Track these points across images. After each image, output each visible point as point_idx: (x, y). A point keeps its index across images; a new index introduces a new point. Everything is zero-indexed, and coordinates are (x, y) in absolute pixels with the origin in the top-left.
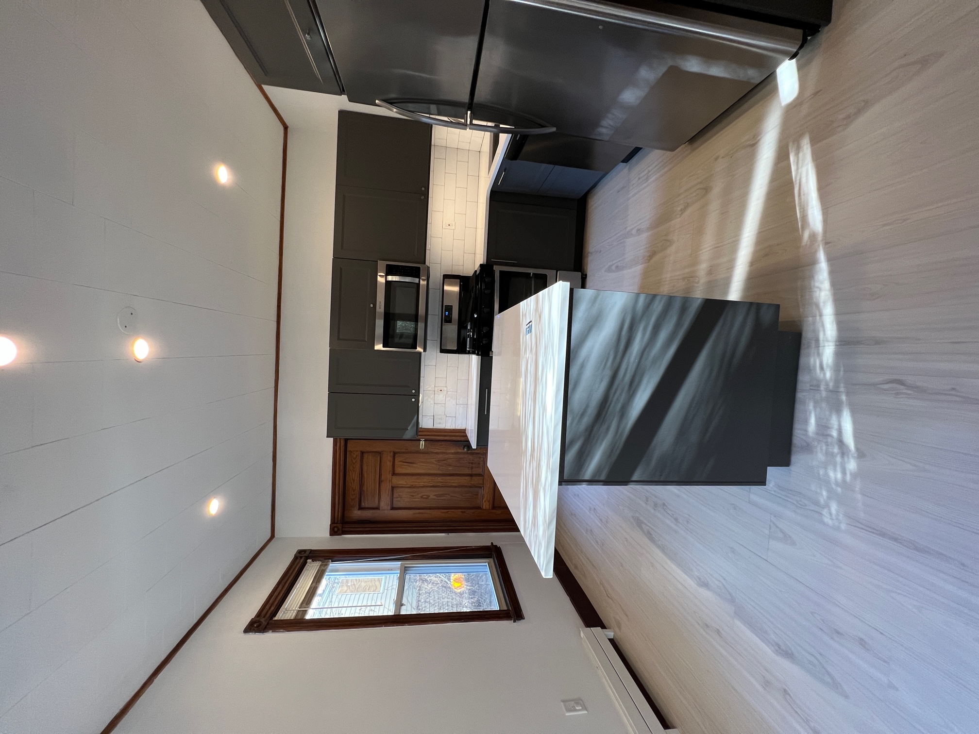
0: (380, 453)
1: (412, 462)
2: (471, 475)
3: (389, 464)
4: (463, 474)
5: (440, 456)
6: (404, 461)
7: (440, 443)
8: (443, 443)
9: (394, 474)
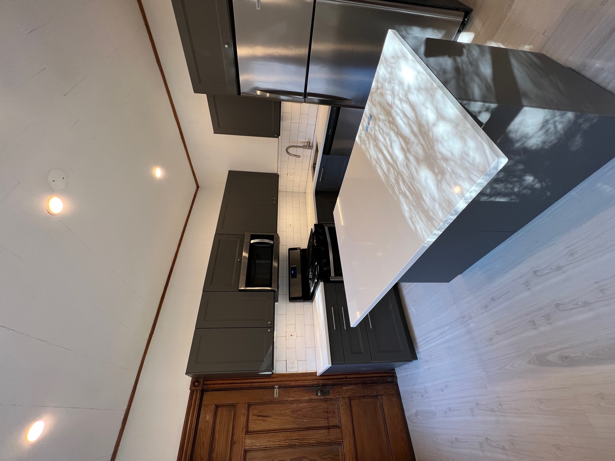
0: (233, 406)
1: (266, 415)
2: (328, 428)
3: (243, 419)
4: (319, 427)
5: (294, 406)
6: (259, 414)
7: (294, 389)
8: (296, 389)
9: (247, 432)
